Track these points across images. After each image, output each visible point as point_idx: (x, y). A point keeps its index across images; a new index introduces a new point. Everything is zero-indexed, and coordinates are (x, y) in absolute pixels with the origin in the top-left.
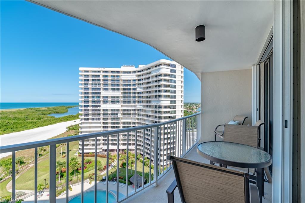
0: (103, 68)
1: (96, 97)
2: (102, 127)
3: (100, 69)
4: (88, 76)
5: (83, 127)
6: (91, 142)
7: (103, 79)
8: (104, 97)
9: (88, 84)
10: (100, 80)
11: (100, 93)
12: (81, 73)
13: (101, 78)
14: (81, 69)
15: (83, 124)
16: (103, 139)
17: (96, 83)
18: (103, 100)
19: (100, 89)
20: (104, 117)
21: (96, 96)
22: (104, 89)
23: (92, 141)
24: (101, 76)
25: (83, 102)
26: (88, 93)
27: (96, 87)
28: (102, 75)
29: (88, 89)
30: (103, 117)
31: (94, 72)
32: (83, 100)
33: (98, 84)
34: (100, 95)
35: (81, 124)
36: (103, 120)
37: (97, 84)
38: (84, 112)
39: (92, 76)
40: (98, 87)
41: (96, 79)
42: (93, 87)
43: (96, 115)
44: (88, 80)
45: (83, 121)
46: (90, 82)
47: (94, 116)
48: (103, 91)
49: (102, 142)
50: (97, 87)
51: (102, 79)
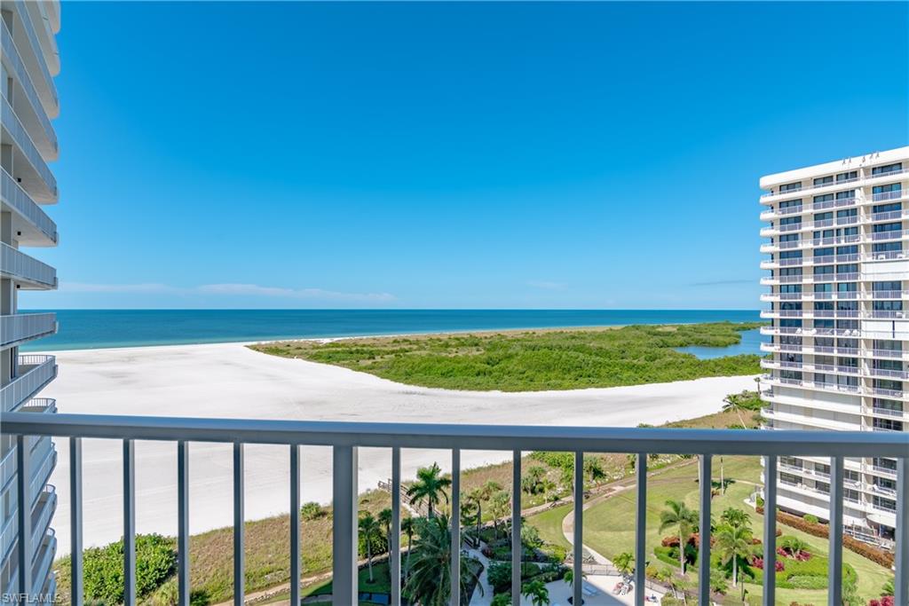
0: (868, 157)
1: (834, 288)
2: (866, 418)
3: (855, 163)
4: (799, 201)
5: (777, 404)
6: (813, 472)
7: (870, 202)
8: (877, 286)
9: (796, 235)
10: (854, 212)
11: (856, 268)
12: (765, 199)
13: (862, 200)
14: (767, 181)
15: (778, 394)
16: (875, 478)
17: (835, 226)
18: (870, 298)
19: (855, 249)
20: (876, 377)
21: (835, 281)
22: (878, 248)
23: (817, 469)
24: (857, 191)
25: (777, 306)
26: (799, 271)
27: (835, 244)
28: (866, 188)
29: (799, 254)
30: (869, 376)
31: (827, 179)
32: (777, 299)
33: (843, 232)
34: (856, 278)
35: (771, 392)
36: (870, 390)
37: (838, 230)
38: (781, 348)
39: (815, 199)
40: (843, 243)
41: (835, 208)
42: (821, 245)
43: (835, 361)
44: (798, 219)
45: (777, 382)
46: (808, 227)
47: (826, 369)
48: (870, 259)
49: (870, 486)
50: (838, 241)
51: (866, 208)
